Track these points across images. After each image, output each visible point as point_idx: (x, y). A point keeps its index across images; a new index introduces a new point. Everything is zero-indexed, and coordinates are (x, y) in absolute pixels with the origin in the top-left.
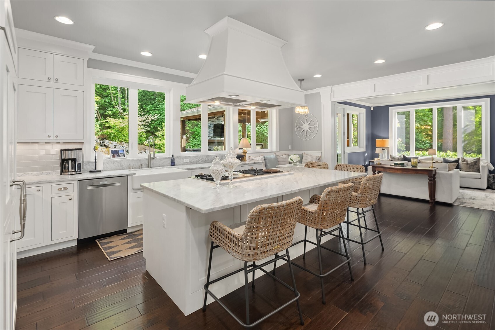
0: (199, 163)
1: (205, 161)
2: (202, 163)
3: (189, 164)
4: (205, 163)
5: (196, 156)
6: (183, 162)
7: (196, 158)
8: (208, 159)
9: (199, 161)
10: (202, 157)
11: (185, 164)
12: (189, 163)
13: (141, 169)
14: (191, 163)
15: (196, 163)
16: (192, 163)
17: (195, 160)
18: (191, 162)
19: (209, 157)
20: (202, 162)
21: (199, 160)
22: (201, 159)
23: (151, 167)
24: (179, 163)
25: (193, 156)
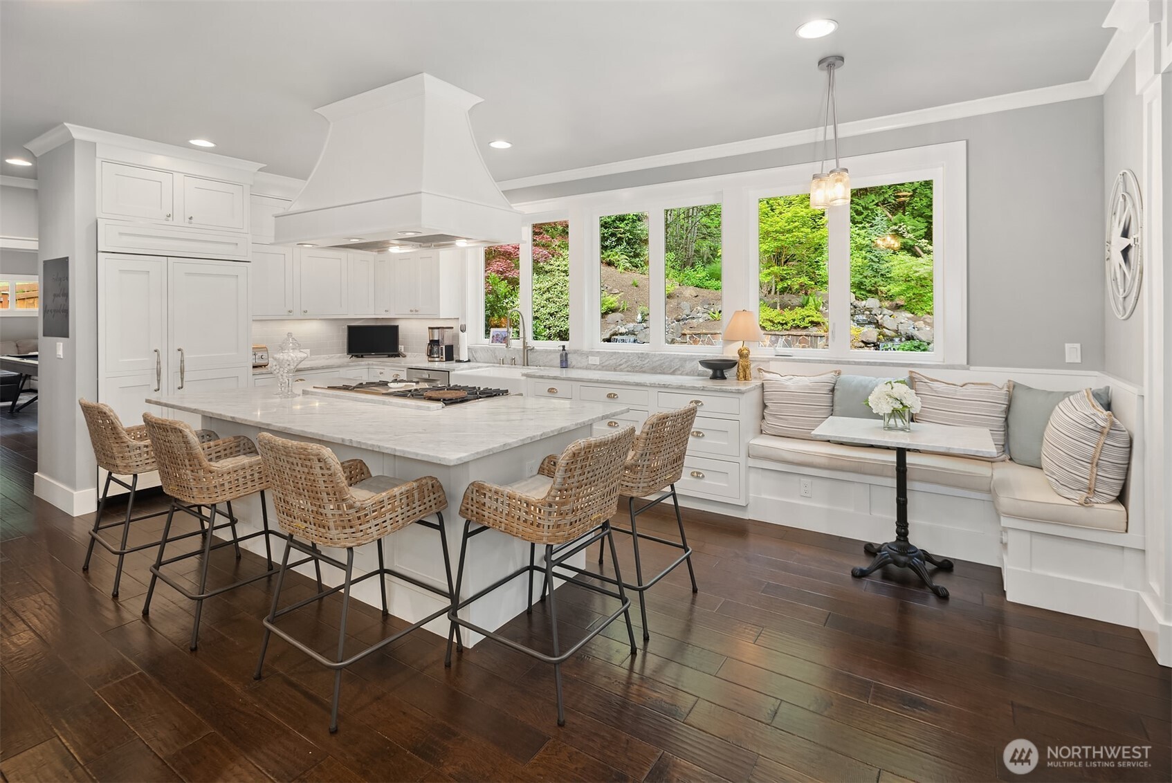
0: (621, 370)
1: (635, 367)
2: (628, 371)
3: (599, 370)
4: (637, 372)
5: (612, 352)
6: (586, 364)
7: (614, 357)
8: (644, 363)
9: (620, 365)
10: (629, 356)
11: (590, 369)
12: (599, 367)
13: (514, 366)
14: (603, 367)
15: (615, 370)
16: (605, 368)
17: (612, 362)
18: (603, 365)
19: (646, 359)
20: (629, 369)
21: (622, 362)
22: (625, 360)
23: (528, 365)
24: (579, 365)
25: (607, 353)
